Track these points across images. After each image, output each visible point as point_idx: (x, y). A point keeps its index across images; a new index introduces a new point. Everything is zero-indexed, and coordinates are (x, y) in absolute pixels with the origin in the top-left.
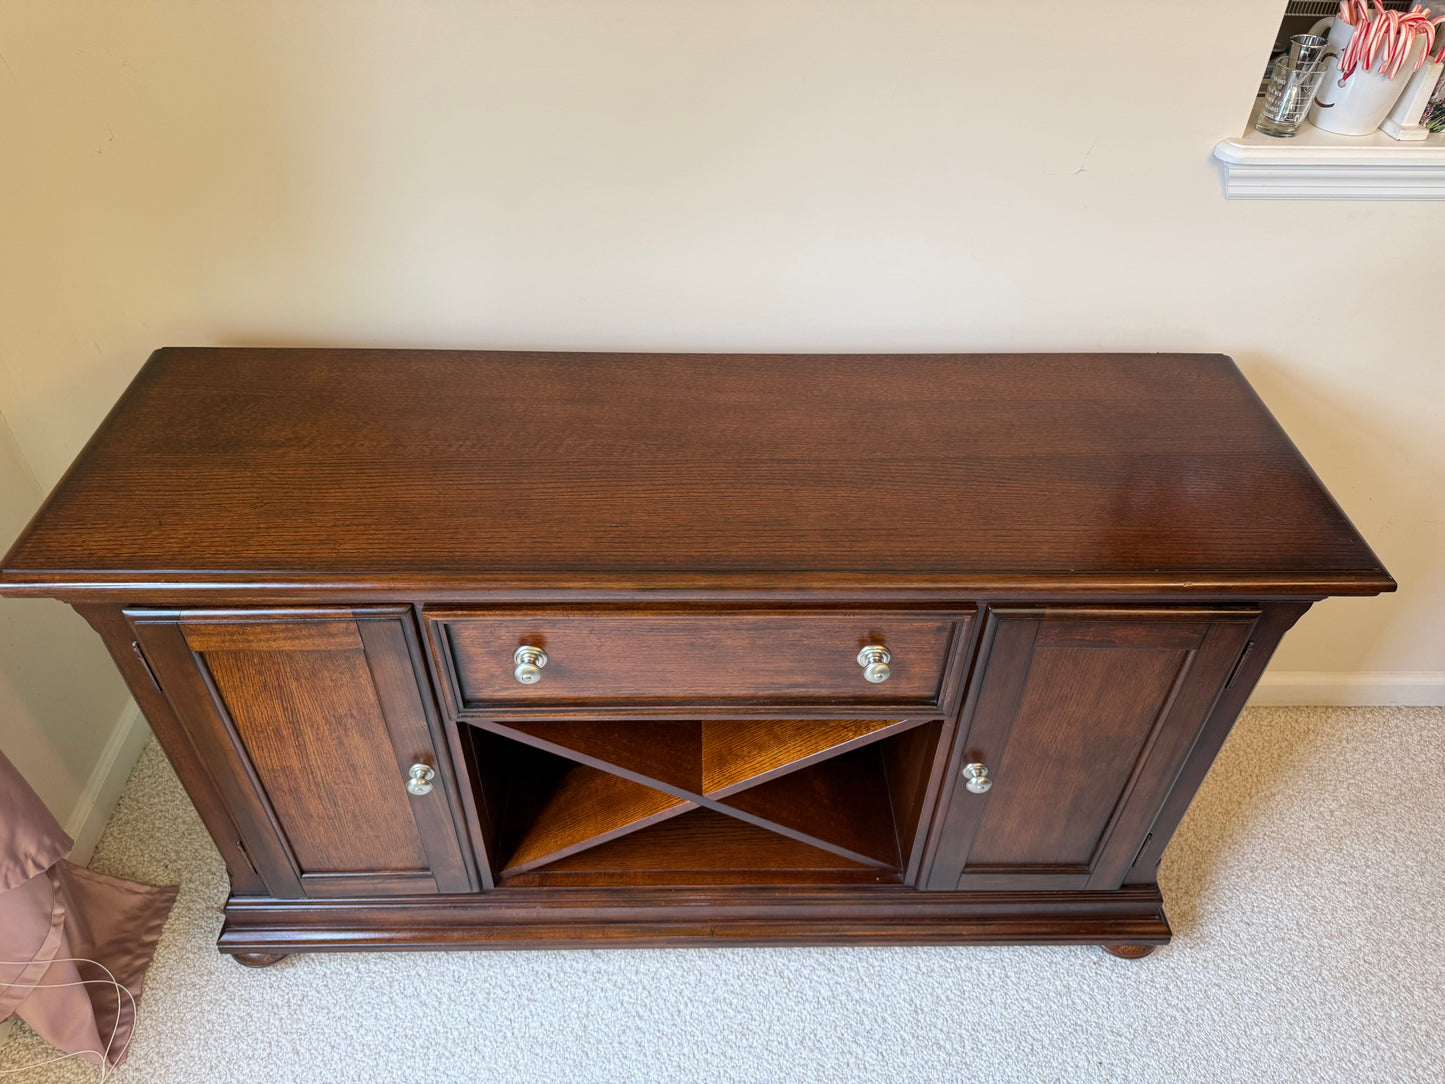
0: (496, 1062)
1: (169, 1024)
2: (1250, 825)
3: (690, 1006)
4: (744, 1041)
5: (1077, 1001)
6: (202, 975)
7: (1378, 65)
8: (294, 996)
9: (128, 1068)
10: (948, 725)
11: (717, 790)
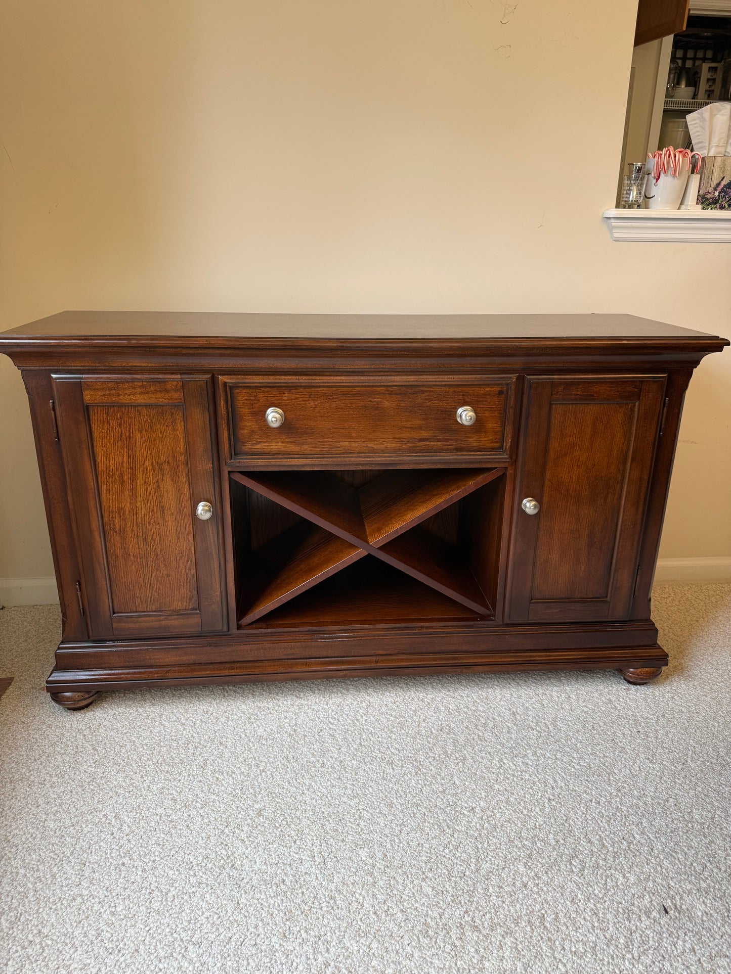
0: (235, 749)
1: (5, 740)
2: (706, 629)
3: (364, 717)
4: (403, 731)
5: (617, 705)
6: (29, 718)
7: (669, 172)
8: (93, 725)
10: (510, 472)
11: (377, 540)
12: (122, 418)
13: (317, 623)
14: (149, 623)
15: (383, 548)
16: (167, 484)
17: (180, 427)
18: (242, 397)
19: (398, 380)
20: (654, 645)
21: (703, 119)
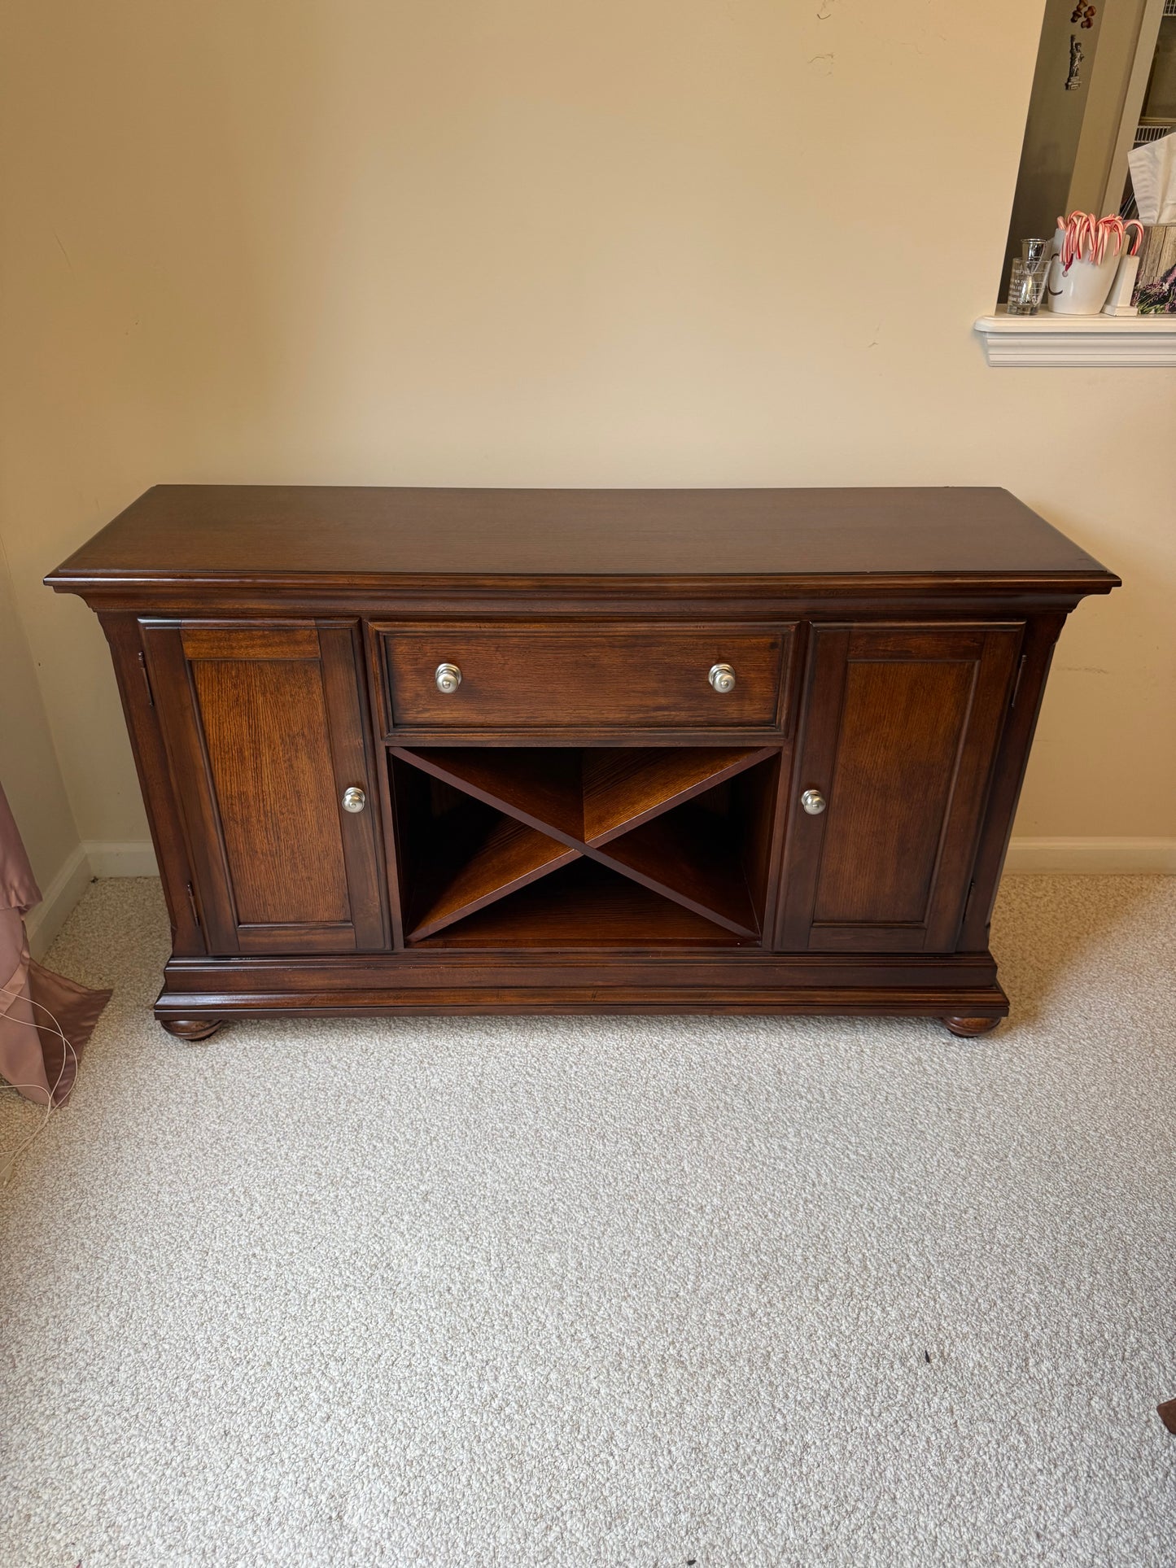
0: (401, 1105)
1: (106, 1081)
2: (1088, 953)
3: (574, 1068)
4: (624, 1091)
6: (134, 1049)
7: (1087, 256)
8: (217, 1063)
9: (70, 1109)
10: (786, 752)
11: (596, 837)
12: (237, 676)
13: (514, 941)
14: (287, 938)
15: (604, 849)
16: (303, 763)
17: (317, 689)
18: (401, 650)
19: (622, 629)
20: (993, 987)
21: (1154, 160)
